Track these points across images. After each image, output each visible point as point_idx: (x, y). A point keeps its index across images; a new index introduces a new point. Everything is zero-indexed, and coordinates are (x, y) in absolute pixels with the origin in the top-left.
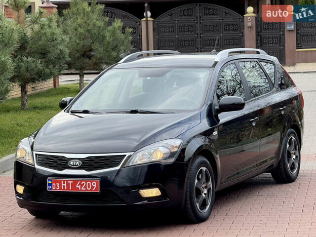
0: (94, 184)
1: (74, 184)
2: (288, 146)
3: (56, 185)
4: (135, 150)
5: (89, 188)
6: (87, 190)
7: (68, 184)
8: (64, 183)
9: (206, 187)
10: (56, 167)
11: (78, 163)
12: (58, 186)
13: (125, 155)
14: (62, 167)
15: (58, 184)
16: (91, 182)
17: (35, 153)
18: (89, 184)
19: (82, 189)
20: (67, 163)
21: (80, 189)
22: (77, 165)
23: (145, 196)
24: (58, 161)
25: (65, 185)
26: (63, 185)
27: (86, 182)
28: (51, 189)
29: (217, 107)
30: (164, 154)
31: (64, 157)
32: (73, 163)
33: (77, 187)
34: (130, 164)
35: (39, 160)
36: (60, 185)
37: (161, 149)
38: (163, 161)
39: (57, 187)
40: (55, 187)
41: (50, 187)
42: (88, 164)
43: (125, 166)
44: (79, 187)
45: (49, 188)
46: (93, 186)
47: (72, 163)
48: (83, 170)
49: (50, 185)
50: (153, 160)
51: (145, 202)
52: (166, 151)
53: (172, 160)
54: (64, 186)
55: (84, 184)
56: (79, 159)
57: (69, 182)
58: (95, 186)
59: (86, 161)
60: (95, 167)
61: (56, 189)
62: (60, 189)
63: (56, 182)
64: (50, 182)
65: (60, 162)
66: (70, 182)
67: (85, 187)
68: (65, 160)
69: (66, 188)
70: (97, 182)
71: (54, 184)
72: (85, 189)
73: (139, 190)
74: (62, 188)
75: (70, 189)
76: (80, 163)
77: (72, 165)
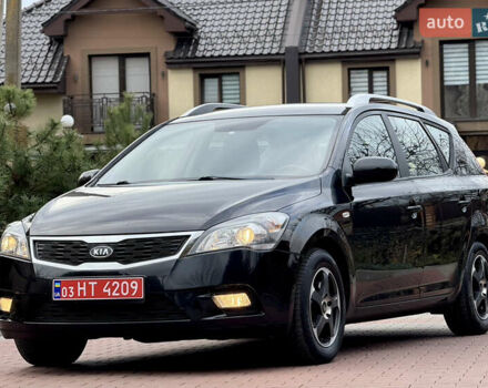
0: (134, 285)
1: (99, 288)
3: (69, 291)
4: (206, 227)
5: (125, 292)
6: (121, 296)
7: (89, 287)
8: (82, 286)
9: (330, 304)
10: (68, 259)
11: (106, 250)
12: (71, 291)
13: (189, 236)
14: (79, 259)
15: (72, 288)
16: (129, 282)
17: (32, 239)
18: (125, 285)
19: (114, 294)
20: (88, 251)
21: (109, 295)
22: (106, 255)
23: (223, 306)
24: (71, 249)
25: (84, 289)
26: (80, 288)
27: (120, 282)
28: (59, 298)
29: (349, 175)
30: (256, 235)
31: (83, 242)
32: (99, 252)
33: (105, 291)
34: (198, 251)
35: (39, 251)
36: (75, 290)
37: (251, 226)
38: (254, 247)
39: (69, 292)
40: (66, 294)
41: (58, 295)
42: (123, 252)
43: (189, 253)
44: (109, 291)
45: (55, 296)
46: (133, 289)
47: (96, 252)
48: (116, 263)
49: (58, 290)
51: (223, 316)
52: (260, 230)
53: (270, 247)
54: (82, 291)
55: (116, 285)
56: (108, 244)
57: (90, 283)
58: (136, 288)
59: (120, 246)
61: (68, 297)
62: (76, 295)
63: (68, 284)
64: (58, 285)
65: (76, 251)
66: (93, 284)
67: (119, 291)
68: (85, 247)
69: (85, 295)
70: (139, 282)
71: (65, 288)
72: (118, 295)
73: (211, 295)
74: (79, 295)
75: (93, 295)
76: (109, 251)
77: (96, 255)
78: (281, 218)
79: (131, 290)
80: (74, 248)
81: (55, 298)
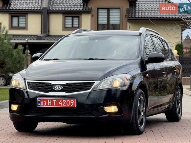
0: (72, 102)
1: (57, 102)
2: (177, 96)
3: (44, 103)
4: (101, 79)
5: (68, 104)
6: (66, 106)
7: (53, 102)
8: (50, 101)
10: (44, 90)
11: (60, 87)
12: (45, 103)
13: (94, 83)
14: (48, 90)
15: (45, 102)
16: (70, 100)
17: (27, 81)
18: (68, 101)
19: (63, 105)
21: (61, 105)
22: (60, 89)
23: (108, 111)
25: (51, 102)
26: (49, 102)
27: (66, 100)
29: (147, 59)
30: (121, 83)
31: (49, 83)
32: (57, 88)
33: (59, 103)
34: (98, 89)
35: (30, 86)
36: (47, 103)
37: (119, 79)
38: (119, 88)
40: (43, 104)
42: (67, 88)
43: (95, 90)
44: (61, 104)
45: (38, 105)
46: (71, 103)
47: (55, 88)
48: (64, 92)
49: (39, 102)
53: (126, 88)
54: (50, 103)
55: (64, 101)
56: (61, 85)
57: (53, 100)
58: (73, 103)
60: (72, 90)
61: (43, 105)
63: (43, 100)
64: (39, 101)
65: (47, 87)
66: (54, 100)
67: (66, 104)
68: (51, 86)
69: (51, 105)
70: (74, 100)
71: (42, 102)
72: (65, 105)
73: (103, 107)
74: (48, 105)
75: (54, 105)
77: (55, 89)
78: (129, 76)
80: (46, 85)
81: (38, 106)
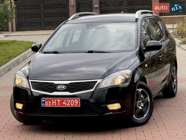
0: (76, 101)
1: (61, 102)
3: (48, 103)
5: (72, 104)
6: (71, 105)
7: (57, 102)
8: (54, 101)
9: (143, 102)
10: (47, 90)
12: (50, 103)
13: (97, 81)
14: (52, 90)
16: (74, 100)
17: (30, 81)
18: (72, 101)
19: (68, 105)
20: (56, 87)
21: (66, 105)
22: (63, 89)
23: (111, 109)
24: (49, 86)
27: (70, 100)
28: (44, 106)
29: (144, 48)
30: (122, 80)
31: (53, 83)
32: (60, 87)
33: (64, 103)
34: (100, 87)
35: (34, 86)
36: (51, 103)
38: (122, 85)
41: (44, 104)
43: (97, 88)
44: (66, 103)
47: (59, 87)
48: (68, 92)
50: (115, 84)
52: (123, 78)
53: (127, 84)
54: (54, 103)
55: (68, 101)
56: (64, 84)
57: (57, 100)
59: (69, 85)
60: (76, 90)
61: (48, 105)
63: (48, 100)
64: (44, 101)
66: (59, 101)
68: (54, 85)
69: (55, 105)
70: (78, 100)
71: (47, 102)
72: (69, 105)
73: (107, 105)
74: (53, 105)
75: (59, 105)
76: (65, 87)
77: (59, 89)
78: (129, 72)
79: (75, 104)
80: (49, 85)
81: (43, 106)
